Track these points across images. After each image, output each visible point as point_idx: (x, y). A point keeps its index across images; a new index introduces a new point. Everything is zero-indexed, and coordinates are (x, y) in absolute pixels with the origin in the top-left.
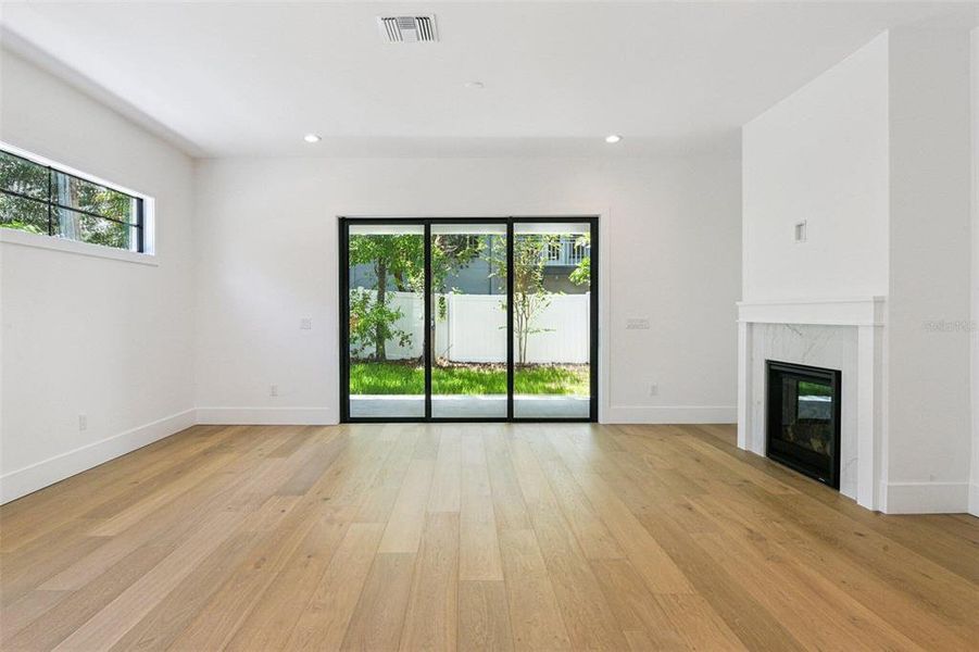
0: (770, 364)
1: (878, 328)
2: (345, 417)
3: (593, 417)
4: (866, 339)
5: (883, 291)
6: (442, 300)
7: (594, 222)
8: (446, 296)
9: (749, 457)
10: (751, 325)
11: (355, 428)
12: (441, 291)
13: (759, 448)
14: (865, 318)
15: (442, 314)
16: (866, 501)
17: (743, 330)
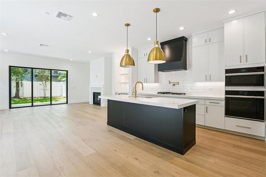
0: (93, 92)
1: (103, 88)
2: (10, 107)
3: (67, 103)
4: (102, 89)
5: (104, 84)
6: (21, 83)
7: (67, 71)
8: (23, 82)
9: (91, 105)
10: (91, 88)
11: (12, 110)
12: (21, 80)
13: (92, 103)
14: (102, 87)
15: (21, 86)
16: (103, 106)
17: (90, 88)
